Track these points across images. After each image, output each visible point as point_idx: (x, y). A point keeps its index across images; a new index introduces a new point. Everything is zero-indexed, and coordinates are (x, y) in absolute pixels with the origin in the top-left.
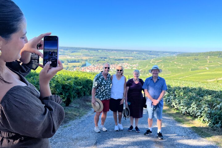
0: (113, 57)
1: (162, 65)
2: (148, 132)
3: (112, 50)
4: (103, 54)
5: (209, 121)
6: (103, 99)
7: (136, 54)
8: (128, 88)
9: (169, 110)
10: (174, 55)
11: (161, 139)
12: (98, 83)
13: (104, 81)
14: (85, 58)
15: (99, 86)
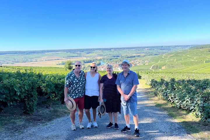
0: (125, 55)
1: (174, 59)
2: (126, 128)
3: (124, 48)
4: (116, 53)
5: (201, 115)
6: (76, 97)
7: (148, 50)
8: (102, 85)
9: (166, 104)
10: (187, 49)
11: (137, 136)
12: (69, 81)
13: (76, 79)
14: (99, 58)
15: (71, 85)
